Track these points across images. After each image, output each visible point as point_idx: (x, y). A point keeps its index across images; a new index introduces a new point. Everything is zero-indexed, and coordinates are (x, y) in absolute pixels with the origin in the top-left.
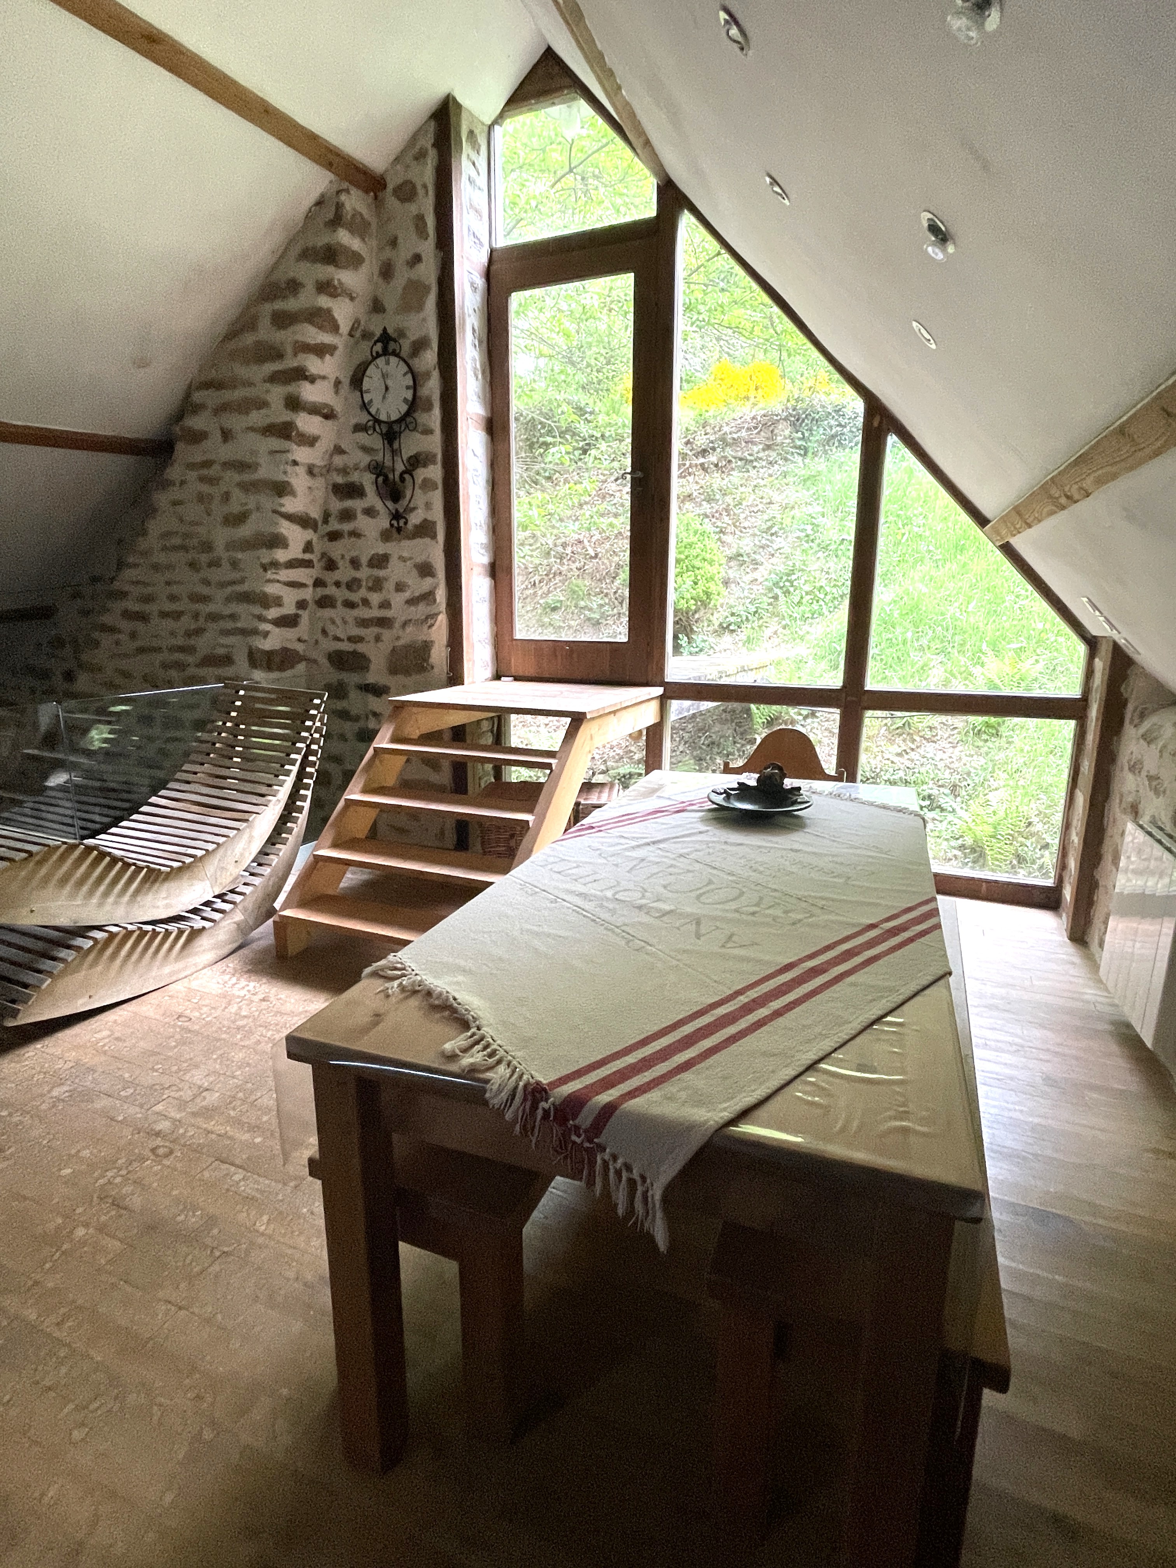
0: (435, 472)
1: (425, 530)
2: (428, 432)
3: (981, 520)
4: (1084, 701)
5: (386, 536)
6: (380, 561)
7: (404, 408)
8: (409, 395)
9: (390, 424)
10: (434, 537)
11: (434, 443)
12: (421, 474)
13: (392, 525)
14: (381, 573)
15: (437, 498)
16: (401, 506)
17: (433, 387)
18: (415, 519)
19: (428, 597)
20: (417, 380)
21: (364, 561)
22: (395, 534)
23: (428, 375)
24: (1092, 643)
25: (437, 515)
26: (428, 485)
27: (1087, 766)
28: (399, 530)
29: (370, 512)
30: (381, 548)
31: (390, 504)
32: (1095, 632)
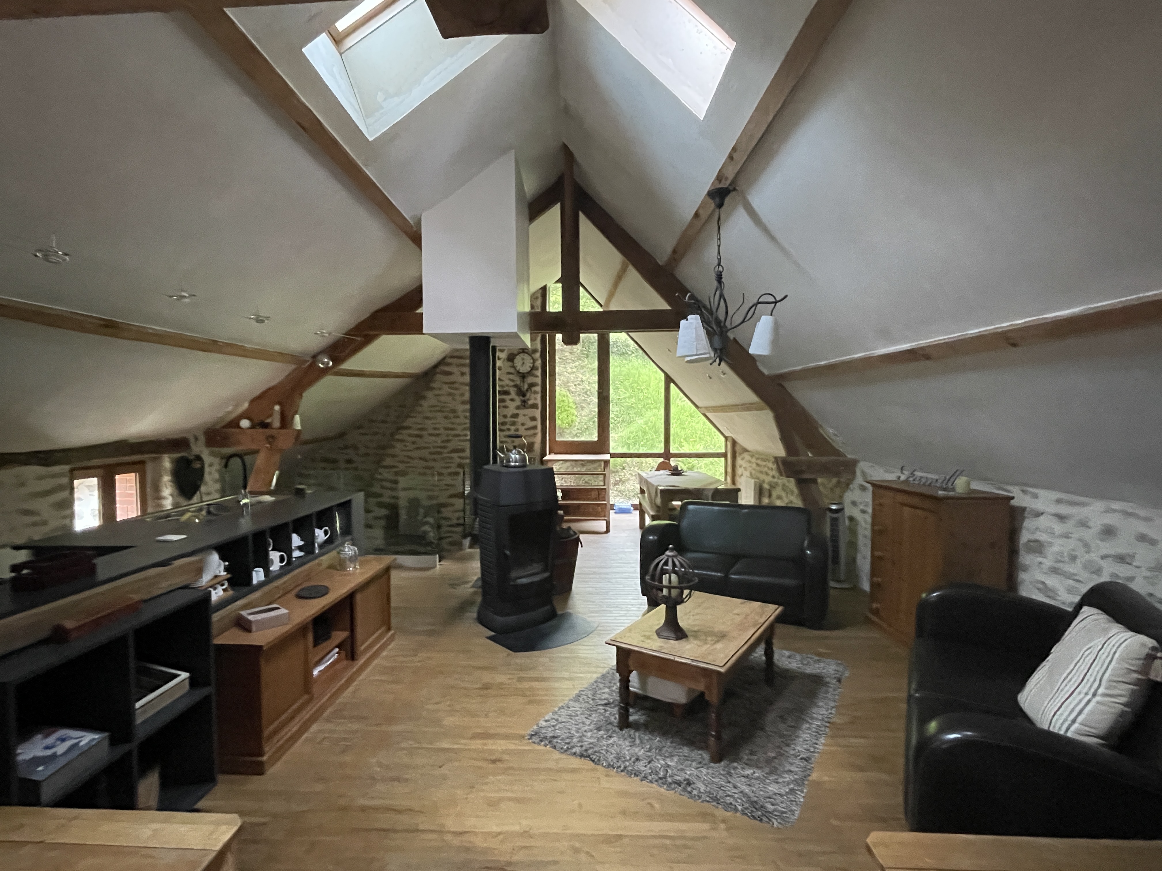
0: (538, 389)
1: (534, 406)
2: (537, 376)
3: (697, 406)
4: (726, 452)
5: (518, 408)
6: (516, 416)
7: (529, 369)
8: (531, 365)
9: (523, 373)
10: (537, 408)
11: (539, 380)
12: (533, 389)
13: (522, 404)
14: (515, 420)
15: (539, 397)
16: (526, 398)
17: (539, 363)
18: (530, 402)
19: (535, 427)
20: (534, 361)
21: (509, 415)
22: (522, 407)
23: (537, 360)
24: (726, 438)
25: (539, 402)
26: (536, 392)
27: (729, 470)
28: (524, 406)
29: (512, 400)
30: (516, 412)
31: (521, 397)
32: (726, 435)
